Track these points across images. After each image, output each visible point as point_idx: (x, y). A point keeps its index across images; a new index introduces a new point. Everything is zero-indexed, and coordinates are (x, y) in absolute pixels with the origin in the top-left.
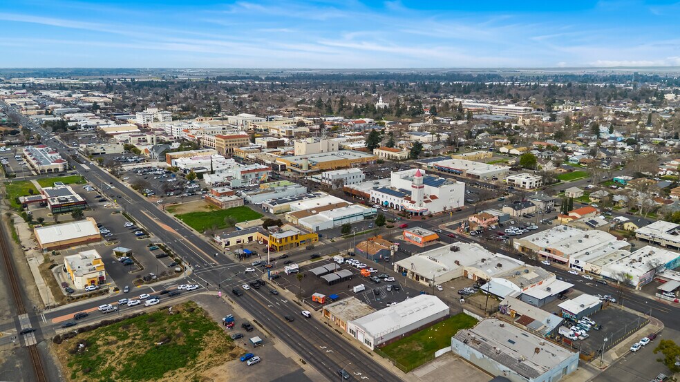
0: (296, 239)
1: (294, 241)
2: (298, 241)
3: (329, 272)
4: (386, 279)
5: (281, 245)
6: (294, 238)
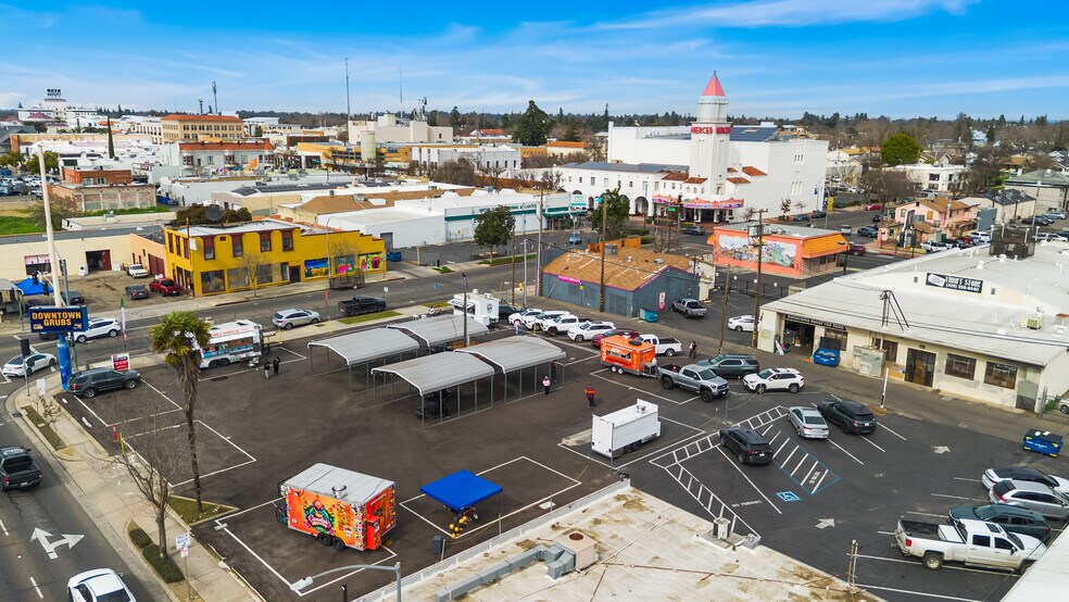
0: (288, 247)
1: (276, 256)
2: (296, 258)
3: (424, 350)
4: (753, 380)
5: (210, 267)
6: (277, 241)
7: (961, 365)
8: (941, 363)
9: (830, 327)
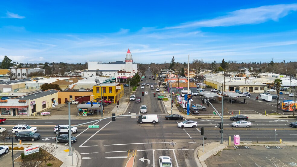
7: (257, 88)
8: (254, 89)
9: (236, 86)
